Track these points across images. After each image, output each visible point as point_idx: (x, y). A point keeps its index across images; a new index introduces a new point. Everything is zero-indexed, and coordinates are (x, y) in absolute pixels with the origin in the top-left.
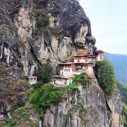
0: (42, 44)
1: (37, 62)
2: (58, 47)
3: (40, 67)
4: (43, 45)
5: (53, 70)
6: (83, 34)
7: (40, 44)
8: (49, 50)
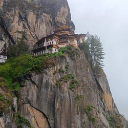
0: (16, 16)
1: (8, 38)
2: (36, 22)
3: (12, 44)
4: (17, 18)
5: (30, 48)
6: (63, 14)
7: (13, 16)
8: (24, 26)
